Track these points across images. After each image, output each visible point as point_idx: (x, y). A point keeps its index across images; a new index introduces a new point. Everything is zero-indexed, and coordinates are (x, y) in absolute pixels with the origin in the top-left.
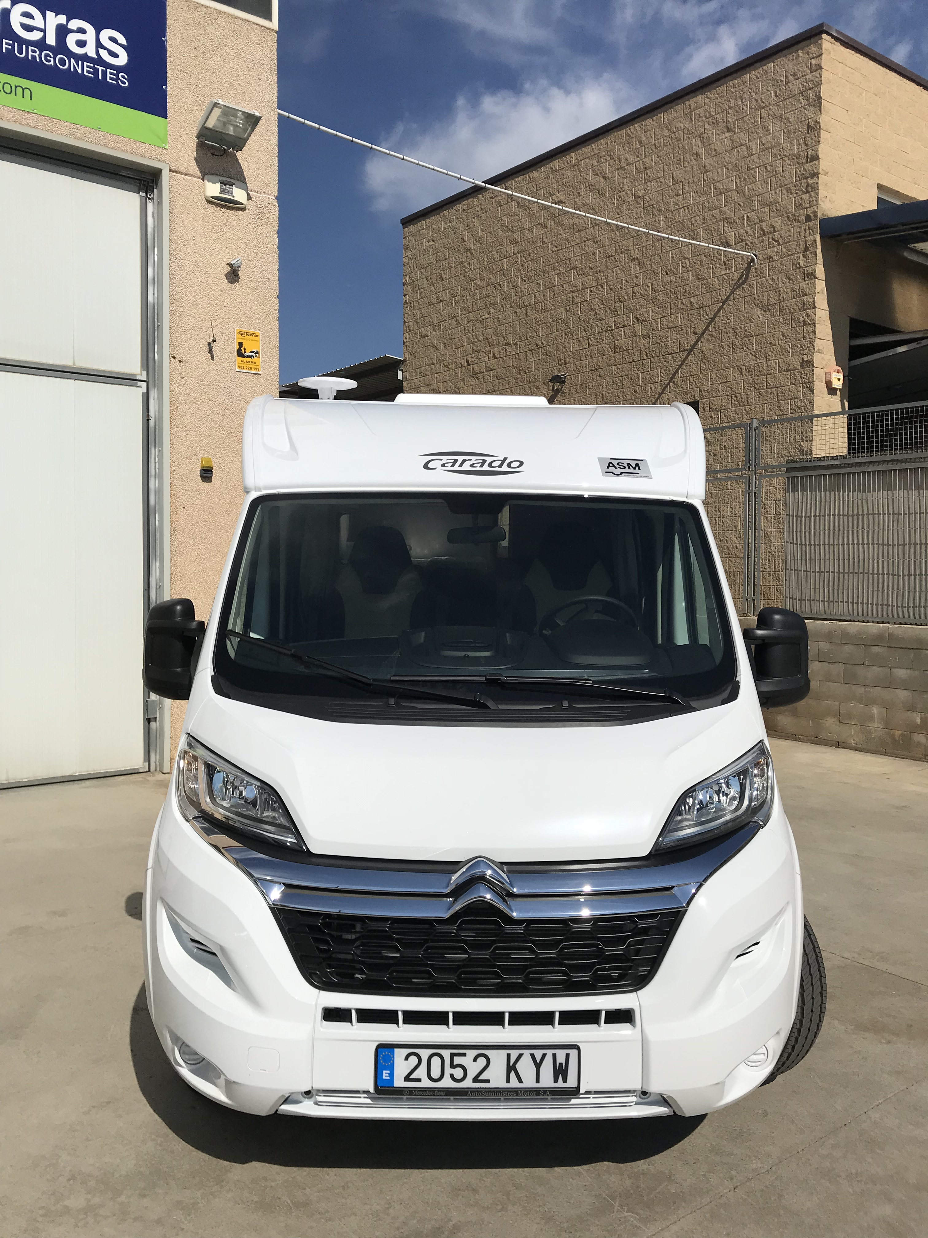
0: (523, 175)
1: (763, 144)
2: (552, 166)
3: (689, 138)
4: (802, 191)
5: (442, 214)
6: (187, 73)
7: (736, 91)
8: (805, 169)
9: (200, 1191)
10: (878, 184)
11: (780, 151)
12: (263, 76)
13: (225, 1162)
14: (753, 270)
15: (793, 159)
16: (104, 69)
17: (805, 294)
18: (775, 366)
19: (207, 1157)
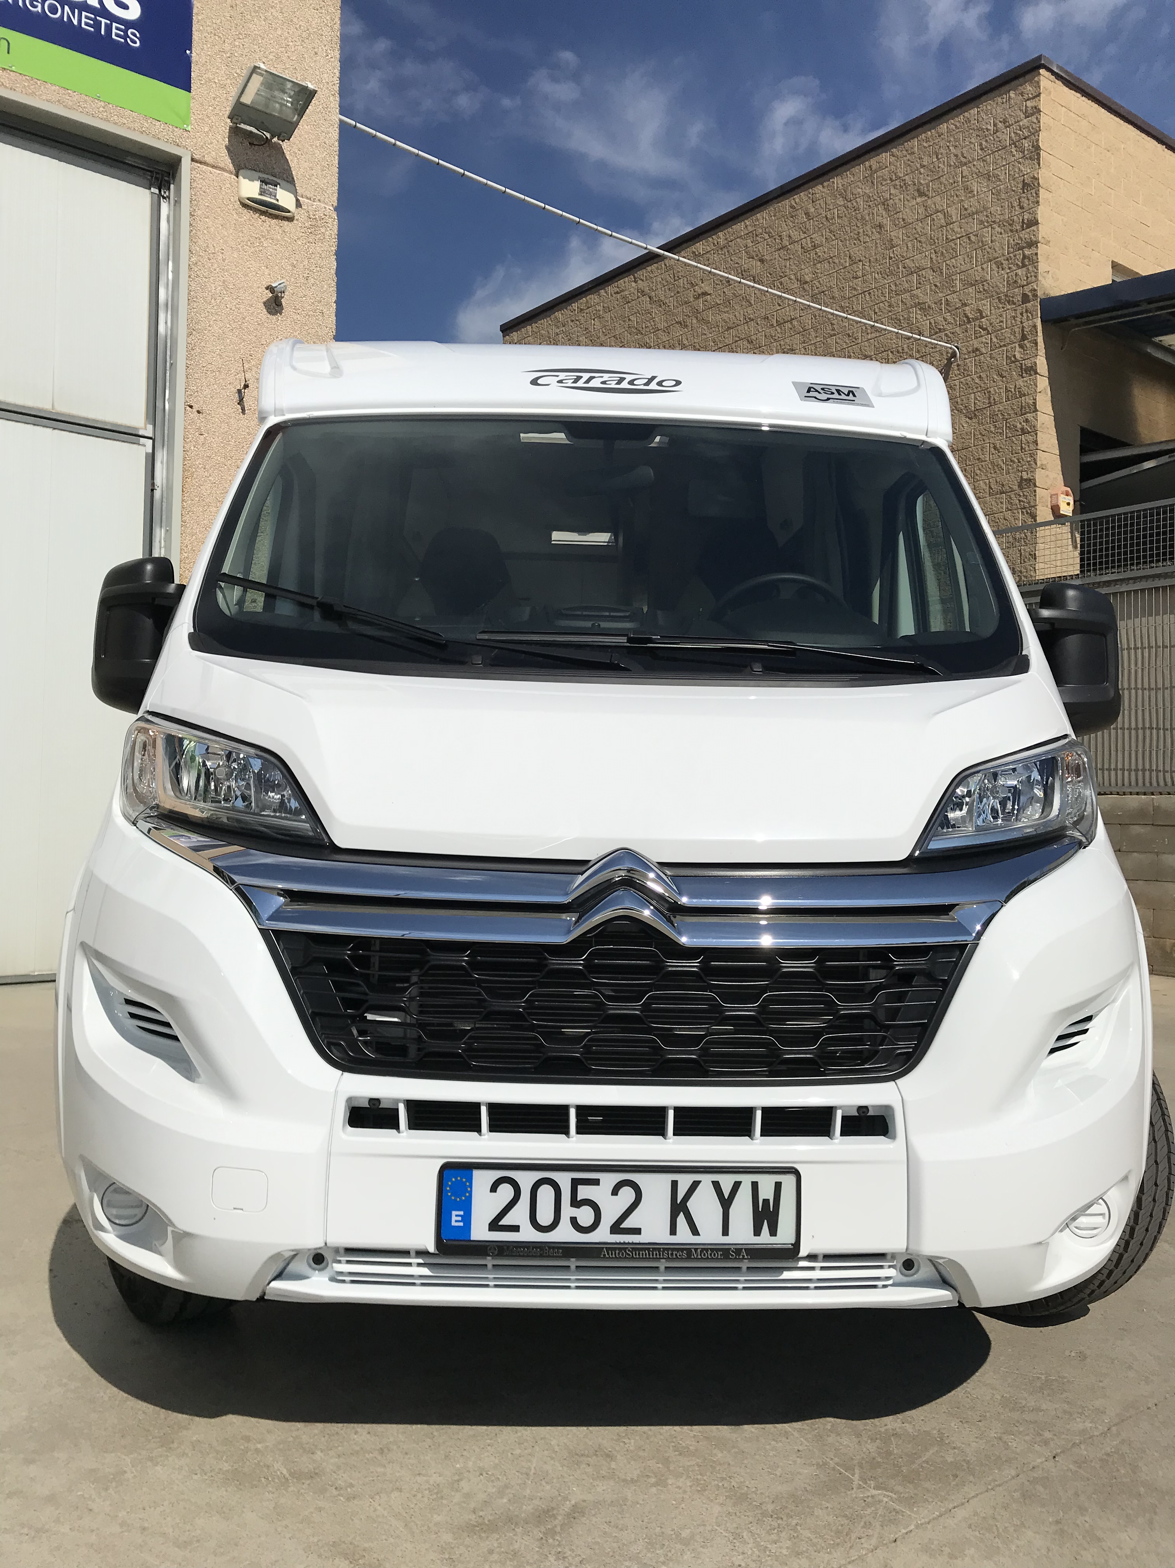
0: (657, 263)
1: (966, 209)
2: (694, 250)
3: (869, 206)
4: (1017, 265)
5: (553, 317)
6: (219, 37)
7: (929, 146)
8: (1020, 238)
9: (132, 1456)
10: (1113, 262)
11: (987, 216)
12: (320, 50)
13: (180, 1415)
14: (954, 366)
15: (1004, 226)
16: (109, 22)
17: (1022, 395)
18: (985, 488)
19: (150, 1408)
